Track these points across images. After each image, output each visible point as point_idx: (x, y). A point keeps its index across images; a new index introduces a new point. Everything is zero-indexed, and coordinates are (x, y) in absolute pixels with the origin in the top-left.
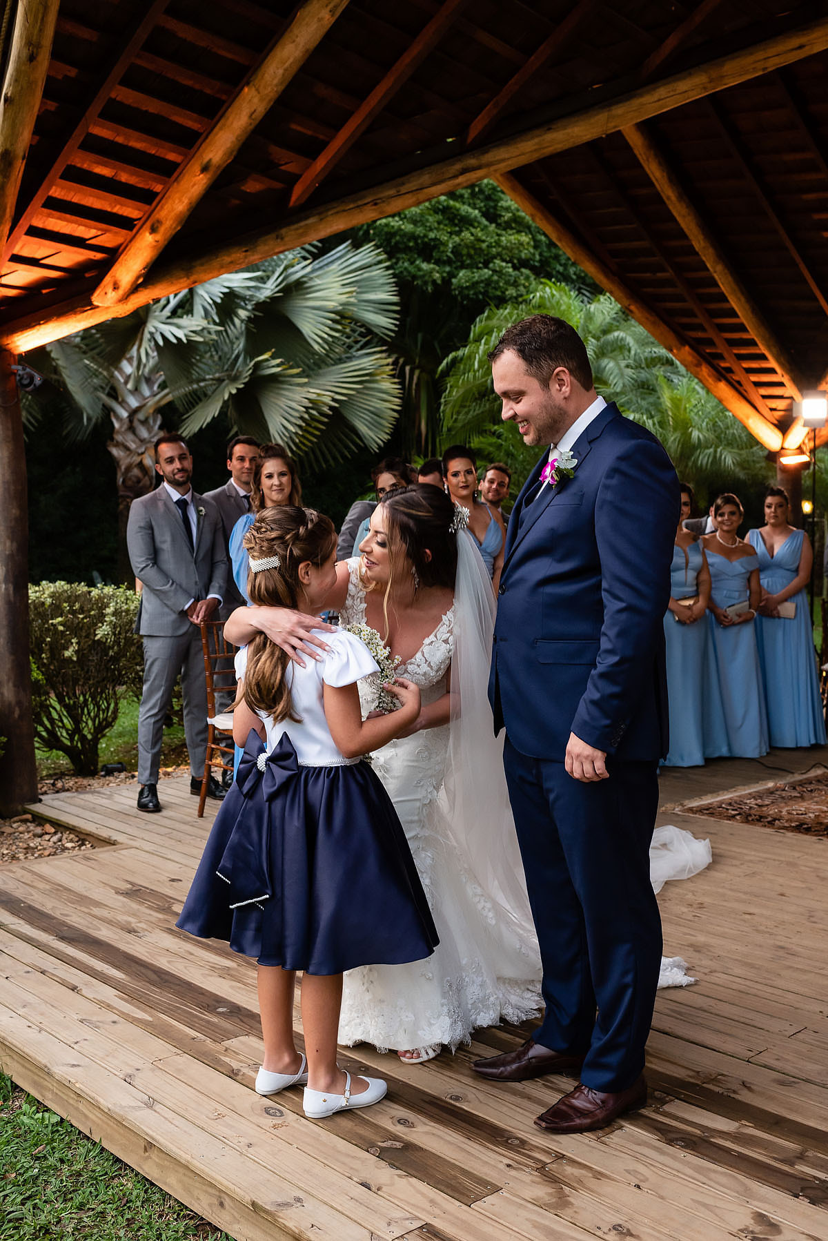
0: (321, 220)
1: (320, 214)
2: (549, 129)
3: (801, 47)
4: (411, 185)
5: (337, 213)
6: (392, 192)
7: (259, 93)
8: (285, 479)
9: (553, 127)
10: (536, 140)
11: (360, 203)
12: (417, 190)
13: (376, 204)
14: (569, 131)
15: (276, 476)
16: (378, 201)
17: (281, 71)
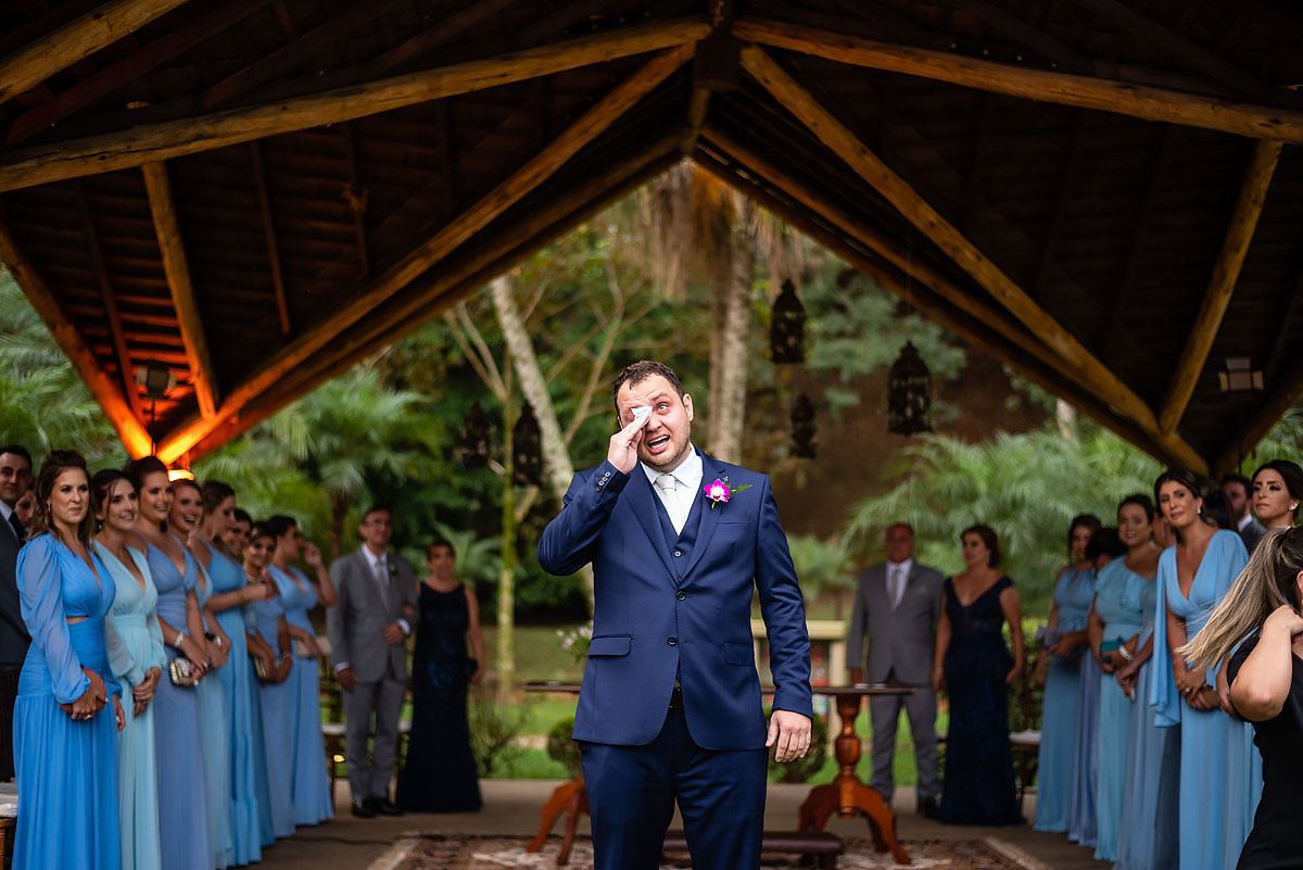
0: (41, 165)
1: (39, 157)
2: (285, 109)
3: (504, 75)
4: (141, 143)
5: (60, 160)
6: (122, 147)
7: (111, 30)
8: (85, 495)
9: (289, 106)
10: (273, 118)
11: (86, 153)
12: (149, 150)
13: (103, 158)
14: (303, 114)
15: (75, 489)
16: (107, 155)
17: (148, 14)
